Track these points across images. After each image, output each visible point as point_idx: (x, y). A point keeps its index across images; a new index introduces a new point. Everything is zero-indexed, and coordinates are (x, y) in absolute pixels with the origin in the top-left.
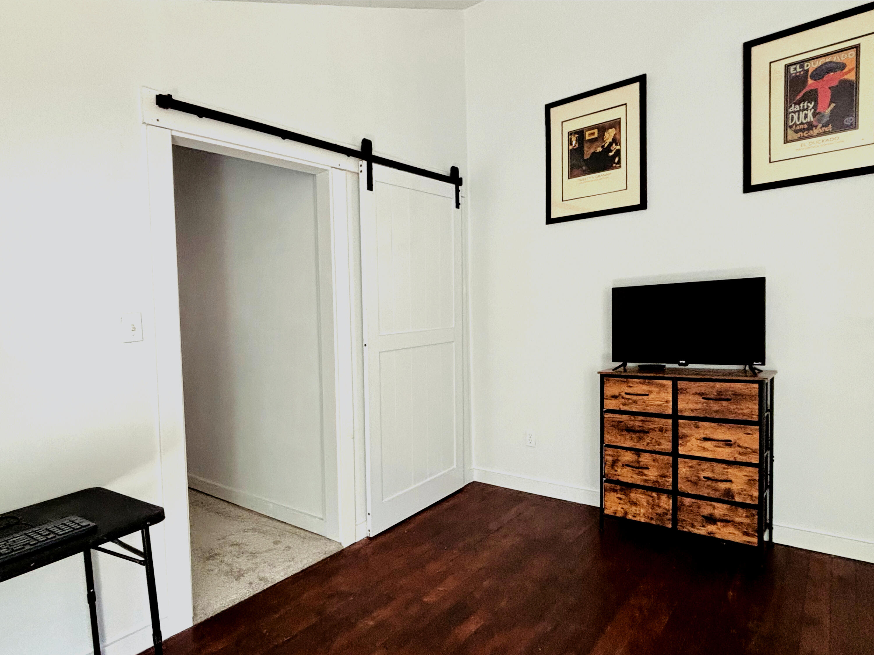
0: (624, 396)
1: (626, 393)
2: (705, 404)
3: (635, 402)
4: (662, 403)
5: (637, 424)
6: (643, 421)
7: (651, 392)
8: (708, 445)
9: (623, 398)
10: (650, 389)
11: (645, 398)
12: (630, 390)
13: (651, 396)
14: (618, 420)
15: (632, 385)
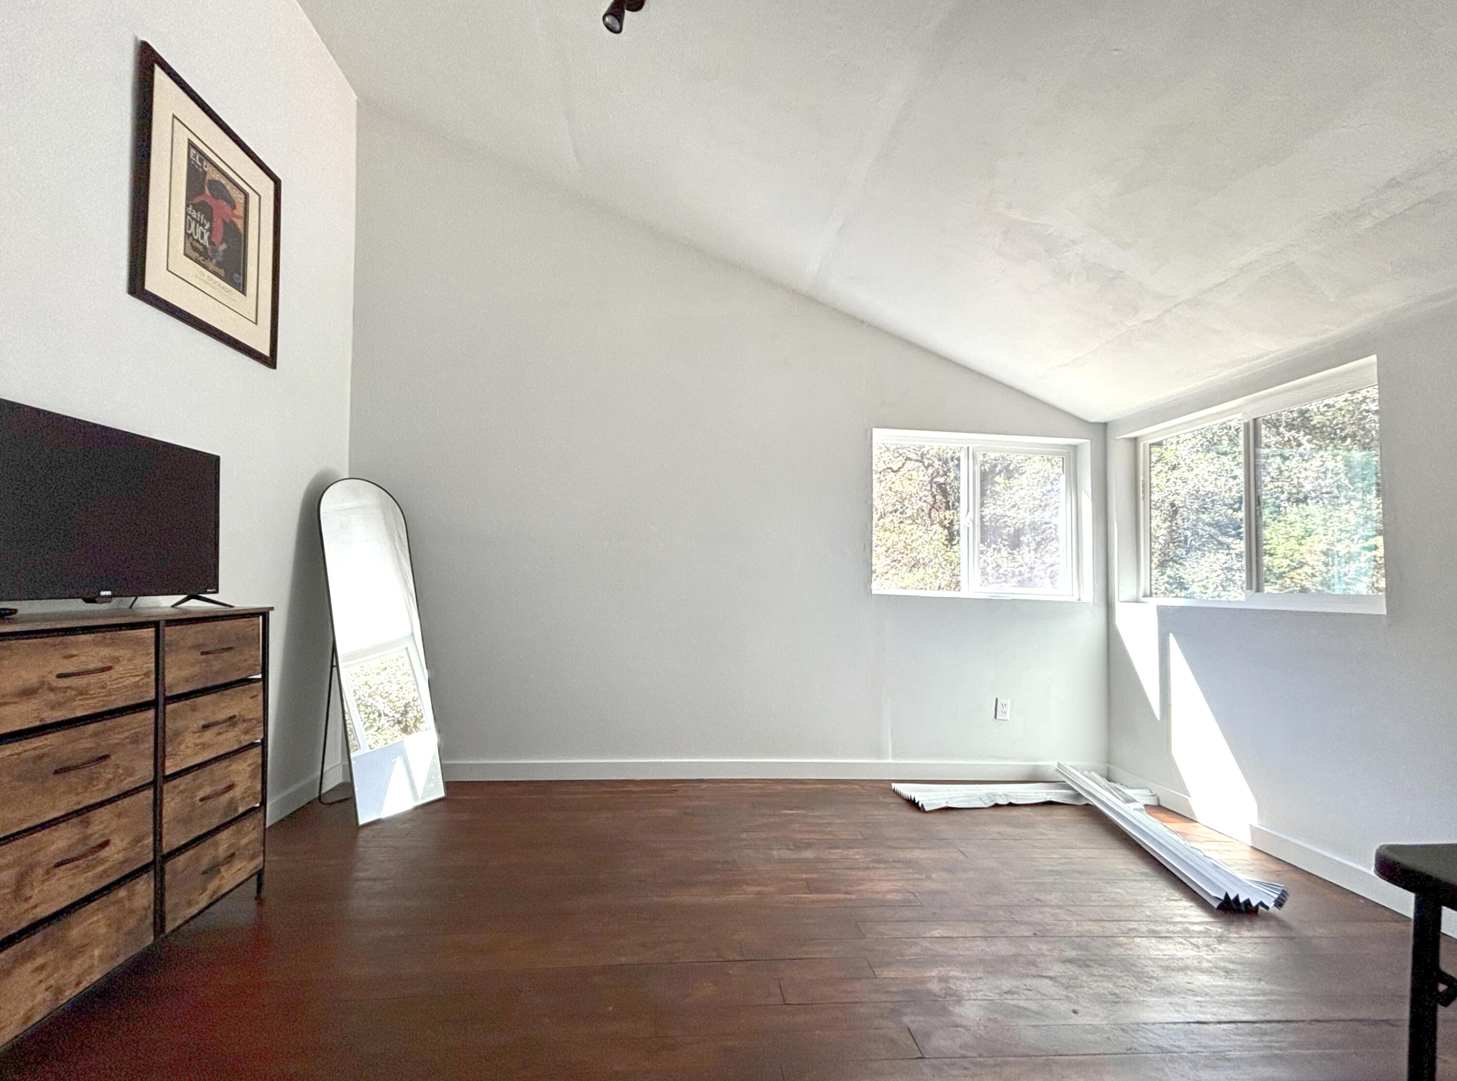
0: (55, 684)
1: (60, 676)
2: (204, 664)
3: (82, 692)
4: (137, 679)
5: (87, 744)
6: (96, 734)
7: (116, 660)
8: (209, 735)
9: (51, 689)
10: (116, 654)
11: (104, 676)
12: (70, 666)
13: (119, 669)
14: (33, 753)
15: (74, 652)
